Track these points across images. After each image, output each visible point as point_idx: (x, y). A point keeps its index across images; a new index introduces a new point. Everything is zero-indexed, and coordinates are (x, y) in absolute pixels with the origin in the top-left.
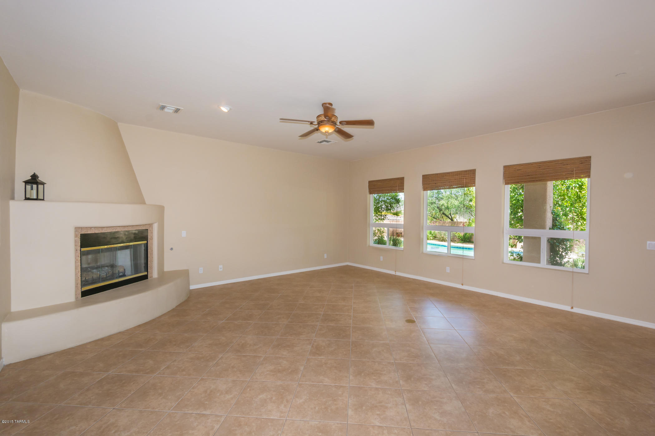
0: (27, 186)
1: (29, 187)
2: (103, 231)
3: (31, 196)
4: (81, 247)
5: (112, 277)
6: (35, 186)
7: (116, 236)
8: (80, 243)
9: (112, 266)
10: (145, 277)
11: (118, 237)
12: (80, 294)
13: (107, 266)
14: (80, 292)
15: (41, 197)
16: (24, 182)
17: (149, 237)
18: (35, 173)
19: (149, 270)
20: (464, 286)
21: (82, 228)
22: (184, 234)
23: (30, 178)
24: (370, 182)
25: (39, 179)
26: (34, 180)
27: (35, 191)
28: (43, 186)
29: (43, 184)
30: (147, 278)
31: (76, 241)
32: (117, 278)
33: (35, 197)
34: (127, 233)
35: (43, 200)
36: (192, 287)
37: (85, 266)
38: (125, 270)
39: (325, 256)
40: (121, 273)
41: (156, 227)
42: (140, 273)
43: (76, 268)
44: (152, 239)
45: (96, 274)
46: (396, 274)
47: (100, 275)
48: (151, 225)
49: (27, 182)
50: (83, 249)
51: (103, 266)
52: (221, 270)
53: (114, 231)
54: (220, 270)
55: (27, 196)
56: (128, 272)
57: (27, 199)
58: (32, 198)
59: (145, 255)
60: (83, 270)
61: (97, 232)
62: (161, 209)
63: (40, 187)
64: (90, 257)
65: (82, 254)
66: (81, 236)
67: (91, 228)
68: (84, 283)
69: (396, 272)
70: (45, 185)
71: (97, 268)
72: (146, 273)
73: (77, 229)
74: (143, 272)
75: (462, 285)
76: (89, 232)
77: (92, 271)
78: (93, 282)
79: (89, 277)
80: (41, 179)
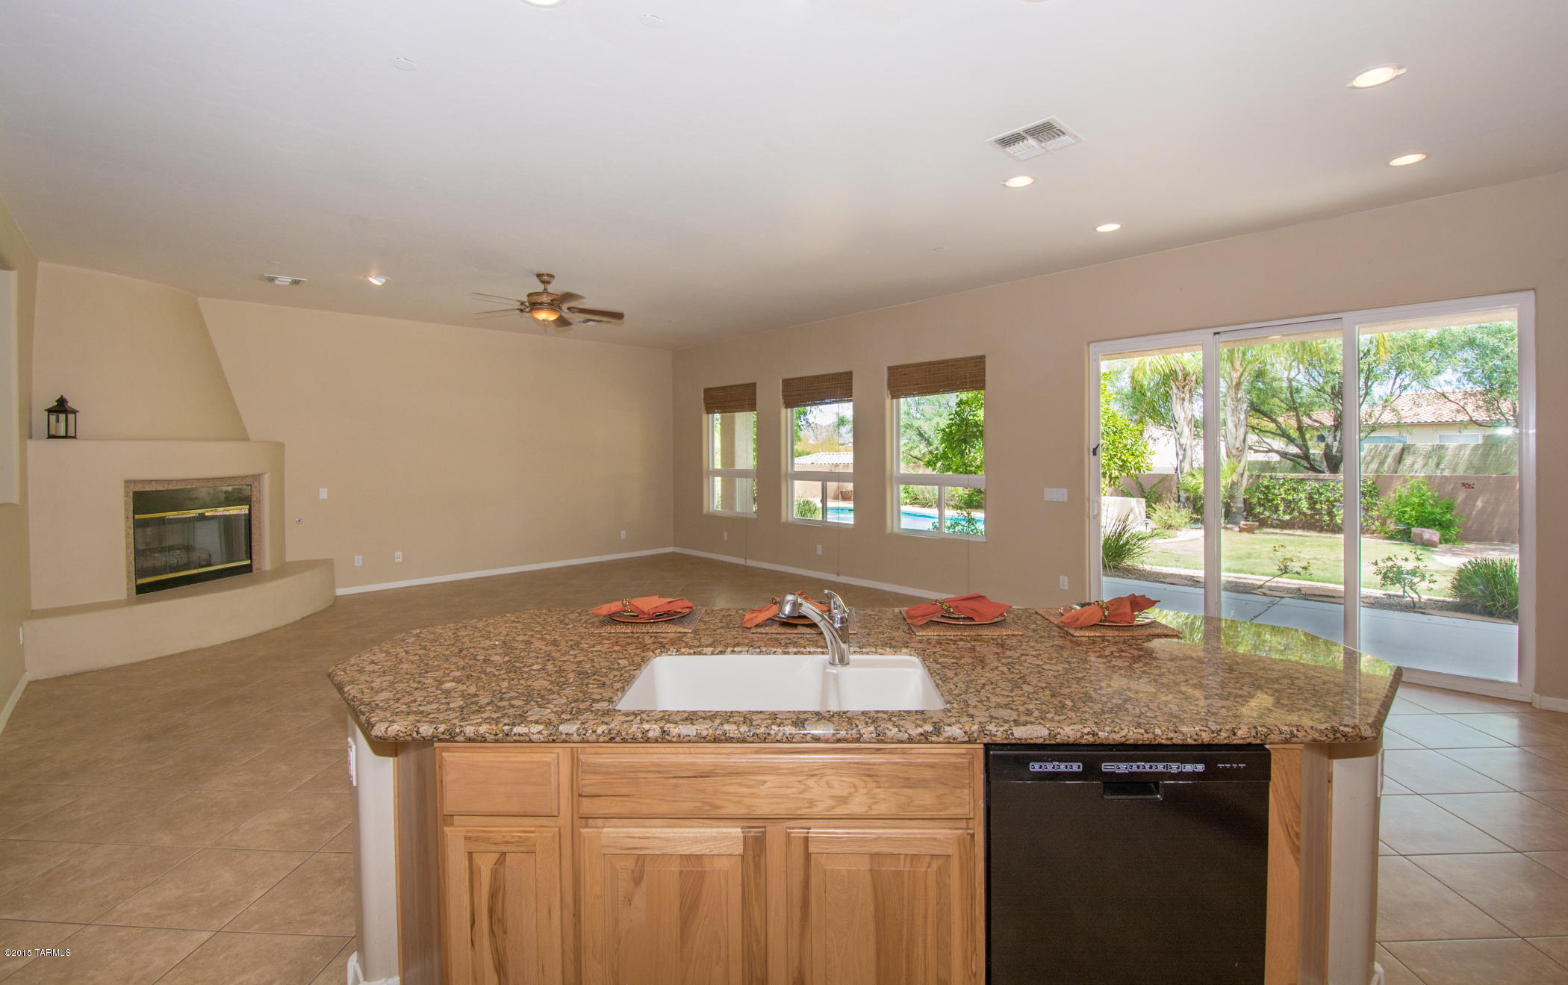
0: (51, 416)
1: (53, 418)
2: (171, 487)
3: (56, 432)
4: (135, 512)
5: (187, 566)
6: (62, 416)
7: (194, 496)
8: (132, 507)
9: (188, 548)
10: (248, 569)
11: (196, 498)
12: (135, 588)
13: (178, 549)
14: (134, 585)
15: (71, 433)
16: (46, 410)
17: (254, 499)
18: (62, 396)
19: (254, 557)
20: (840, 577)
21: (135, 482)
22: (324, 493)
23: (56, 404)
24: (706, 390)
25: (69, 404)
26: (61, 407)
27: (62, 425)
28: (74, 415)
29: (74, 412)
30: (251, 571)
31: (126, 503)
32: (195, 568)
33: (63, 433)
34: (212, 492)
35: (75, 437)
36: (341, 592)
37: (141, 547)
38: (210, 556)
39: (623, 534)
40: (203, 561)
41: (266, 480)
42: (237, 561)
43: (127, 548)
44: (259, 502)
45: (159, 560)
46: (748, 564)
47: (166, 562)
48: (257, 477)
49: (50, 411)
50: (137, 517)
51: (171, 548)
52: (400, 560)
53: (189, 486)
54: (397, 560)
55: (52, 432)
56: (216, 558)
57: (51, 437)
58: (58, 435)
59: (246, 531)
60: (138, 554)
61: (160, 488)
62: (278, 449)
63: (71, 417)
64: (149, 531)
65: (138, 525)
66: (134, 496)
67: (150, 482)
68: (140, 573)
69: (747, 560)
70: (77, 414)
71: (162, 550)
72: (249, 562)
73: (128, 482)
74: (242, 560)
75: (838, 575)
76: (147, 489)
77: (153, 555)
78: (155, 571)
79: (148, 564)
80: (71, 404)
